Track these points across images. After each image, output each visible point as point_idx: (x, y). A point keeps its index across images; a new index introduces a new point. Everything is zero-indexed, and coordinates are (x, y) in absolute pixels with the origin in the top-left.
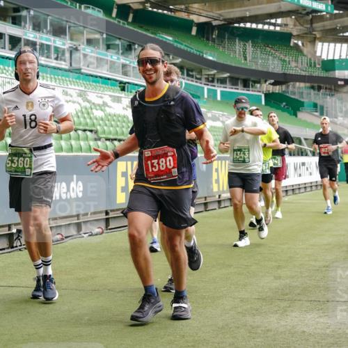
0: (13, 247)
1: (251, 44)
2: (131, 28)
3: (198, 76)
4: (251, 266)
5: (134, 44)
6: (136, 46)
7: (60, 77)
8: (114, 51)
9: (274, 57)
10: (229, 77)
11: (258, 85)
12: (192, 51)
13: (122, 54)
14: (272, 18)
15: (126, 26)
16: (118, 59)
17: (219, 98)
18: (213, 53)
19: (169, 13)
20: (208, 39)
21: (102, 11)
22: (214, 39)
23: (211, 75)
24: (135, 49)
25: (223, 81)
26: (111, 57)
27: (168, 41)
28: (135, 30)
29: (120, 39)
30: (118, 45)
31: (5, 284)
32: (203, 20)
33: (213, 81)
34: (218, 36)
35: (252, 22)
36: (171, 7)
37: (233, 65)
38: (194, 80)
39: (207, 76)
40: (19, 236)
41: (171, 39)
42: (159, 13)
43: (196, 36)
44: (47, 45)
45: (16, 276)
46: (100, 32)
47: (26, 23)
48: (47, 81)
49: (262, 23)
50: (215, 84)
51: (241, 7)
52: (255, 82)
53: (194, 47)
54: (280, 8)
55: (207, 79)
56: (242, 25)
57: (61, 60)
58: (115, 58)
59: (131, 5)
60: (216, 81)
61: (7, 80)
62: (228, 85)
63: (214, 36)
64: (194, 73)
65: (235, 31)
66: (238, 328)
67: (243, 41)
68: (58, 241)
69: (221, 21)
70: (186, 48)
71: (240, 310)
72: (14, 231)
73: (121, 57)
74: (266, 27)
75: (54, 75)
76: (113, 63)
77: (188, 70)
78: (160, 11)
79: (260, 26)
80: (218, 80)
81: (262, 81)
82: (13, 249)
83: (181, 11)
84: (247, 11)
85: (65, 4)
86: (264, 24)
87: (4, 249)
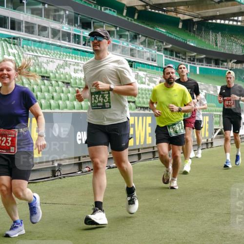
0: (55, 176)
1: (220, 35)
2: (136, 23)
3: (184, 57)
4: (222, 190)
5: (139, 34)
6: (140, 36)
7: (87, 58)
8: (125, 39)
9: (237, 44)
10: (205, 58)
11: (225, 64)
12: (179, 39)
13: (130, 41)
14: (236, 17)
15: (133, 22)
16: (128, 45)
17: (198, 73)
18: (194, 41)
19: (163, 13)
20: (190, 31)
21: (116, 11)
22: (194, 31)
23: (192, 56)
24: (139, 38)
25: (201, 61)
26: (123, 44)
27: (162, 33)
28: (140, 24)
29: (128, 31)
30: (128, 35)
31: (50, 202)
32: (187, 17)
33: (194, 61)
34: (197, 29)
35: (221, 19)
36: (164, 9)
37: (208, 49)
38: (181, 59)
39: (189, 57)
40: (59, 168)
41: (164, 31)
42: (157, 13)
43: (182, 29)
44: (78, 35)
45: (57, 197)
46: (115, 26)
47: (63, 20)
48: (78, 60)
49: (228, 20)
50: (196, 62)
51: (213, 8)
52: (223, 61)
53: (180, 37)
54: (241, 9)
55: (190, 59)
56: (214, 21)
57: (88, 45)
58: (125, 44)
59: (136, 7)
60: (196, 60)
61: (50, 60)
62: (204, 63)
63: (194, 29)
64: (181, 55)
65: (209, 26)
66: (214, 234)
67: (215, 32)
68: (86, 172)
69: (199, 18)
70: (175, 37)
71: (215, 221)
72: (56, 165)
73: (129, 44)
74: (231, 23)
75: (83, 56)
76: (124, 48)
77: (176, 53)
78: (157, 11)
79: (227, 22)
80: (197, 60)
81: (228, 60)
82: (55, 178)
83: (171, 11)
84: (218, 11)
85: (91, 6)
86: (230, 20)
87: (49, 178)
